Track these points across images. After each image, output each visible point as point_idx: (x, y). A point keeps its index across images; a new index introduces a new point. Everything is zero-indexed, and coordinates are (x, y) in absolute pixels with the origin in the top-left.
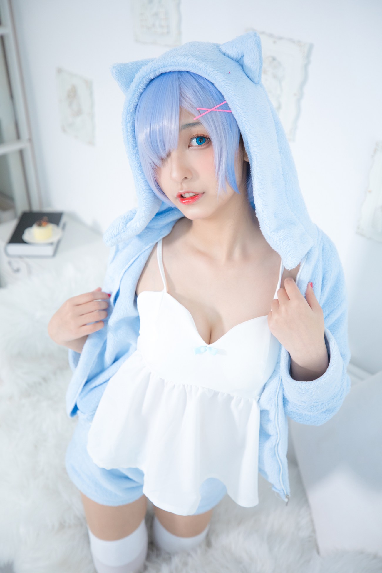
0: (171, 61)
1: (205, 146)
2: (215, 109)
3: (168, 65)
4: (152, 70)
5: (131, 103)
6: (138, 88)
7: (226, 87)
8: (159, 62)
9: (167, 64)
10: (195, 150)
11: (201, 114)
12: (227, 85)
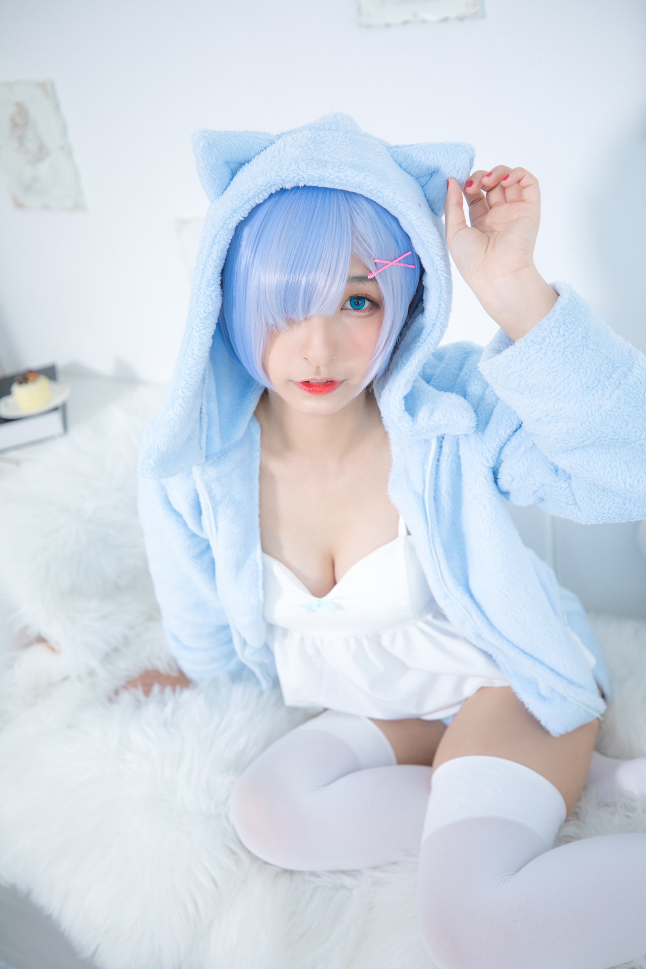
1: (367, 313)
2: (397, 262)
3: (326, 180)
6: (257, 197)
7: (422, 227)
9: (326, 178)
10: (350, 315)
11: (378, 269)
12: (423, 225)
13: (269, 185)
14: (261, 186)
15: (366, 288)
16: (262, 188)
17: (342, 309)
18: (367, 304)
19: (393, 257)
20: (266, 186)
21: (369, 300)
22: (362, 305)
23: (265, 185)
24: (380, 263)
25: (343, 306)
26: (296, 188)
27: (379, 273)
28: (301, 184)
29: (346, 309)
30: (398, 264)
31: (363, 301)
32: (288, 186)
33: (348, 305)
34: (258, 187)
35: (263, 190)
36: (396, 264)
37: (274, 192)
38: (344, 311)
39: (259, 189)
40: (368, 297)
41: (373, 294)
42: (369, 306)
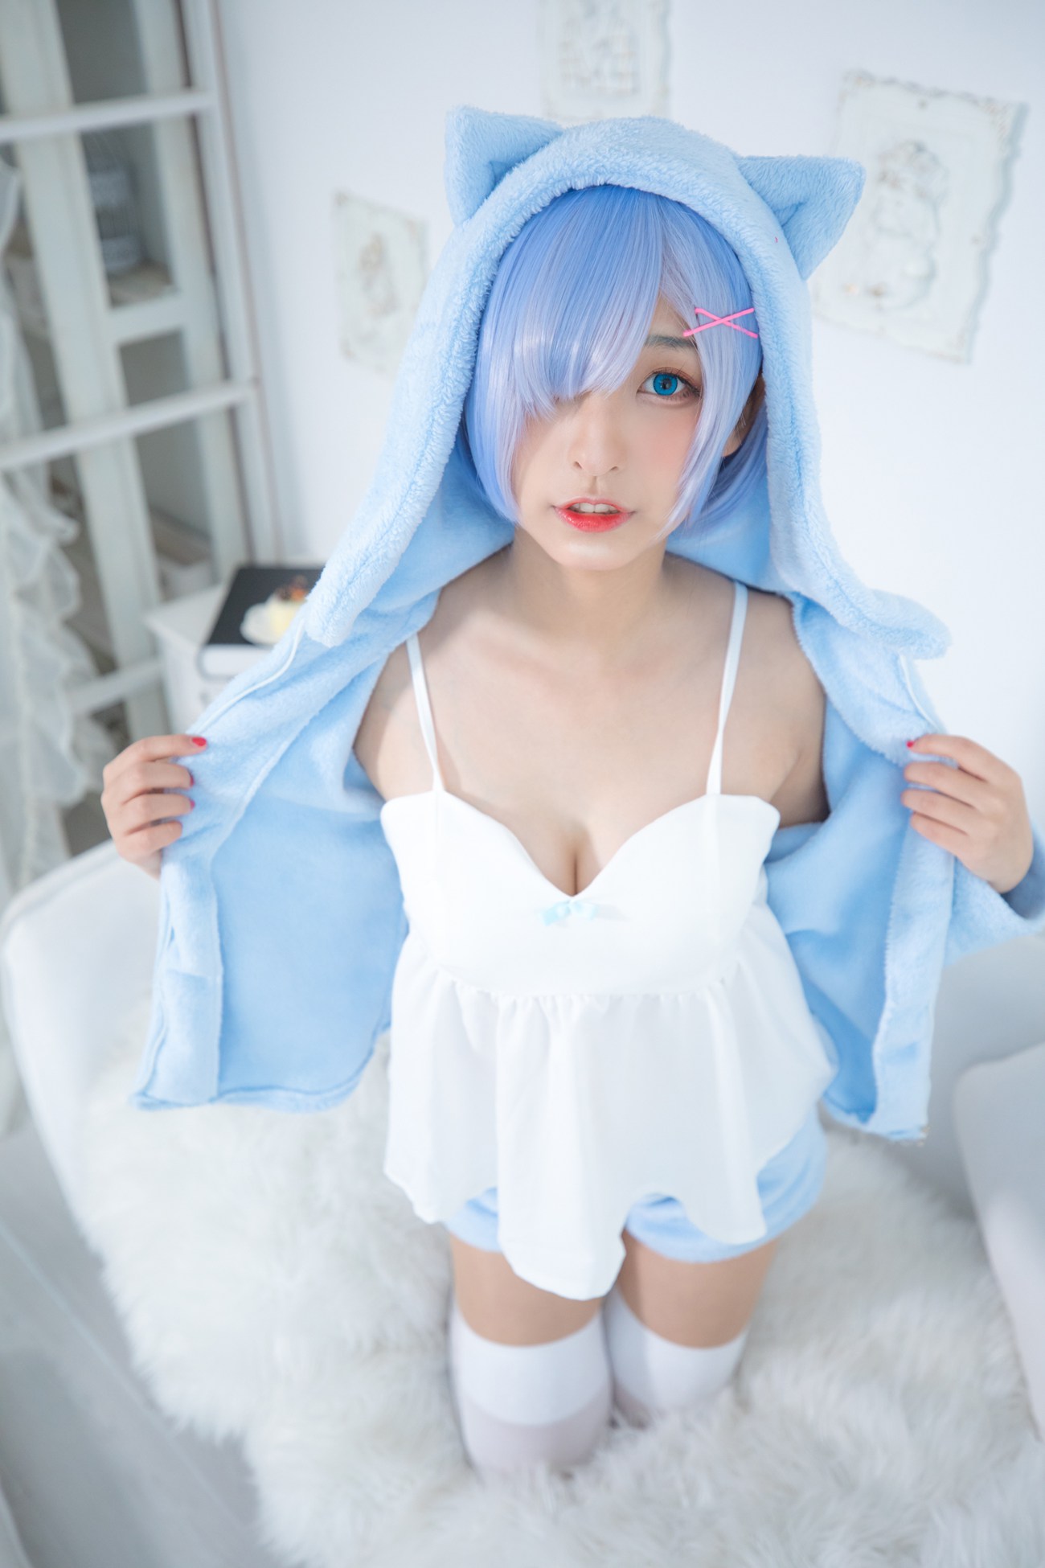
0: (655, 164)
1: (679, 402)
2: (730, 321)
3: (639, 173)
4: (590, 170)
5: (502, 235)
6: (533, 203)
7: (772, 273)
8: (617, 158)
9: (639, 170)
10: (651, 403)
11: (700, 326)
12: (775, 270)
13: (551, 181)
14: (540, 182)
15: (680, 359)
16: (541, 186)
17: (639, 391)
18: (680, 386)
19: (725, 313)
20: (547, 183)
21: (682, 380)
22: (673, 388)
23: (545, 180)
24: (703, 314)
25: (641, 387)
26: (592, 189)
27: (701, 332)
28: (600, 181)
29: (645, 392)
30: (732, 324)
31: (673, 380)
32: (580, 184)
33: (650, 386)
34: (535, 185)
35: (541, 191)
36: (728, 324)
37: (558, 194)
38: (642, 395)
39: (537, 187)
40: (681, 375)
41: (690, 371)
42: (681, 391)
